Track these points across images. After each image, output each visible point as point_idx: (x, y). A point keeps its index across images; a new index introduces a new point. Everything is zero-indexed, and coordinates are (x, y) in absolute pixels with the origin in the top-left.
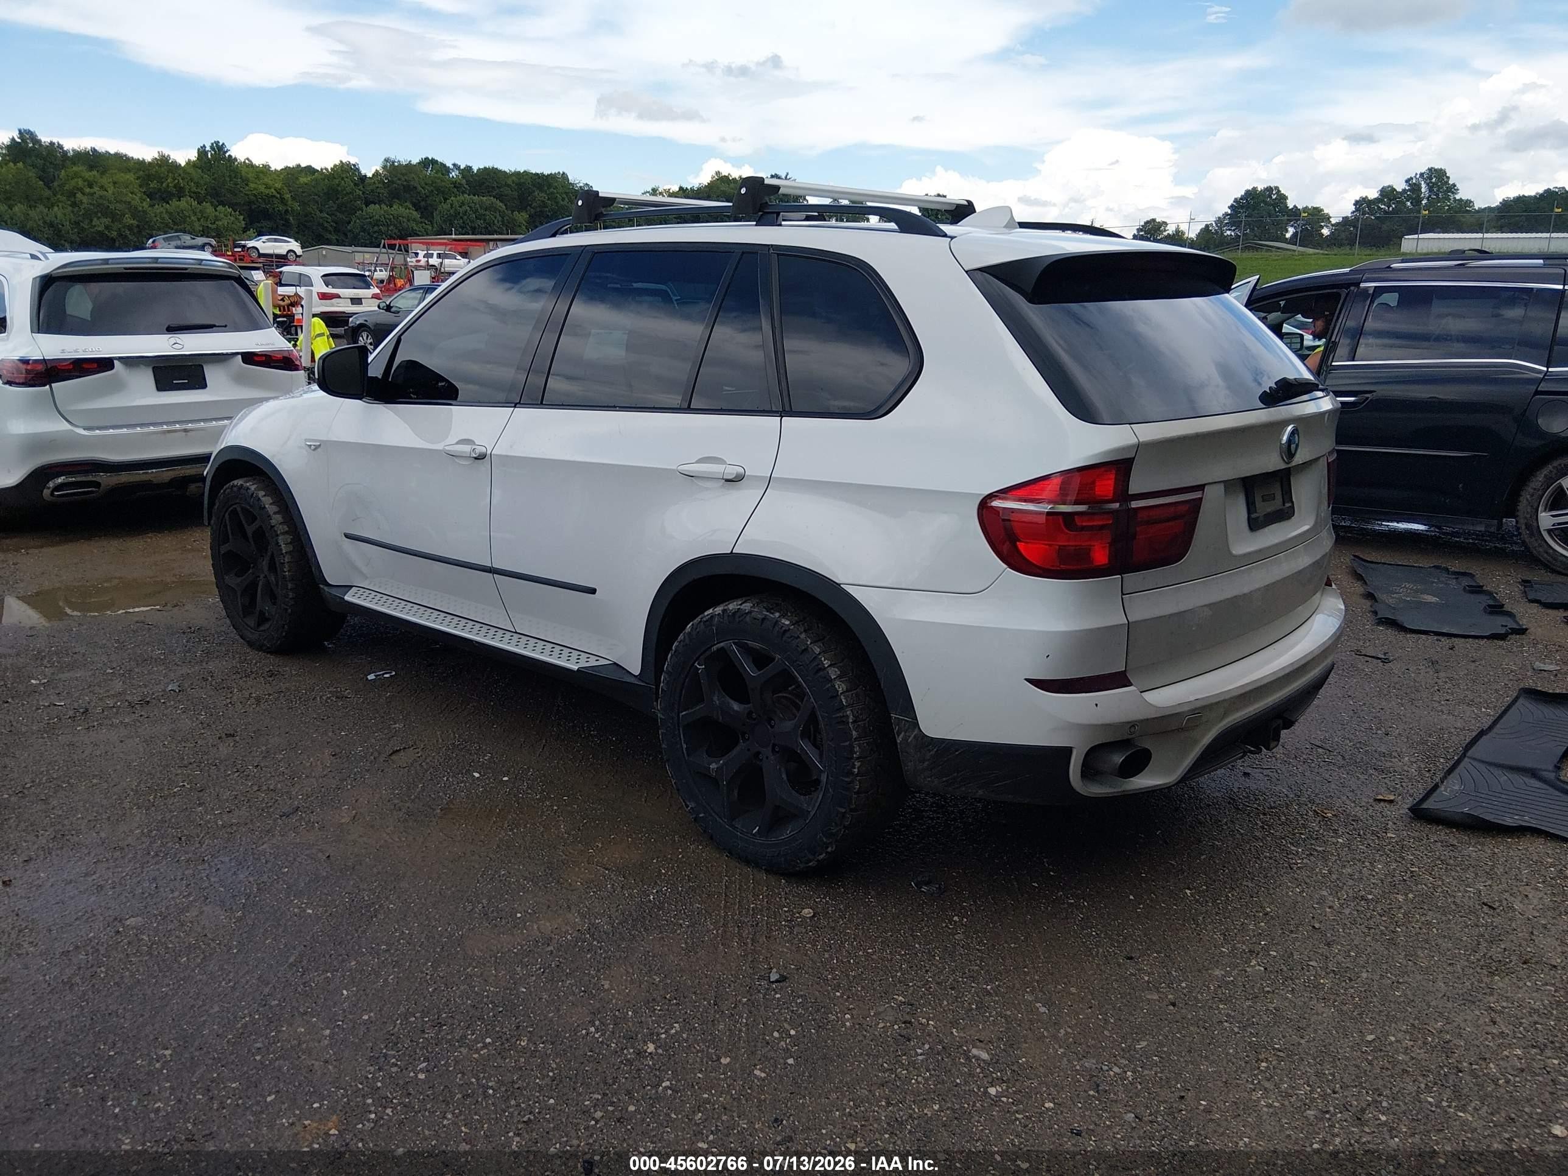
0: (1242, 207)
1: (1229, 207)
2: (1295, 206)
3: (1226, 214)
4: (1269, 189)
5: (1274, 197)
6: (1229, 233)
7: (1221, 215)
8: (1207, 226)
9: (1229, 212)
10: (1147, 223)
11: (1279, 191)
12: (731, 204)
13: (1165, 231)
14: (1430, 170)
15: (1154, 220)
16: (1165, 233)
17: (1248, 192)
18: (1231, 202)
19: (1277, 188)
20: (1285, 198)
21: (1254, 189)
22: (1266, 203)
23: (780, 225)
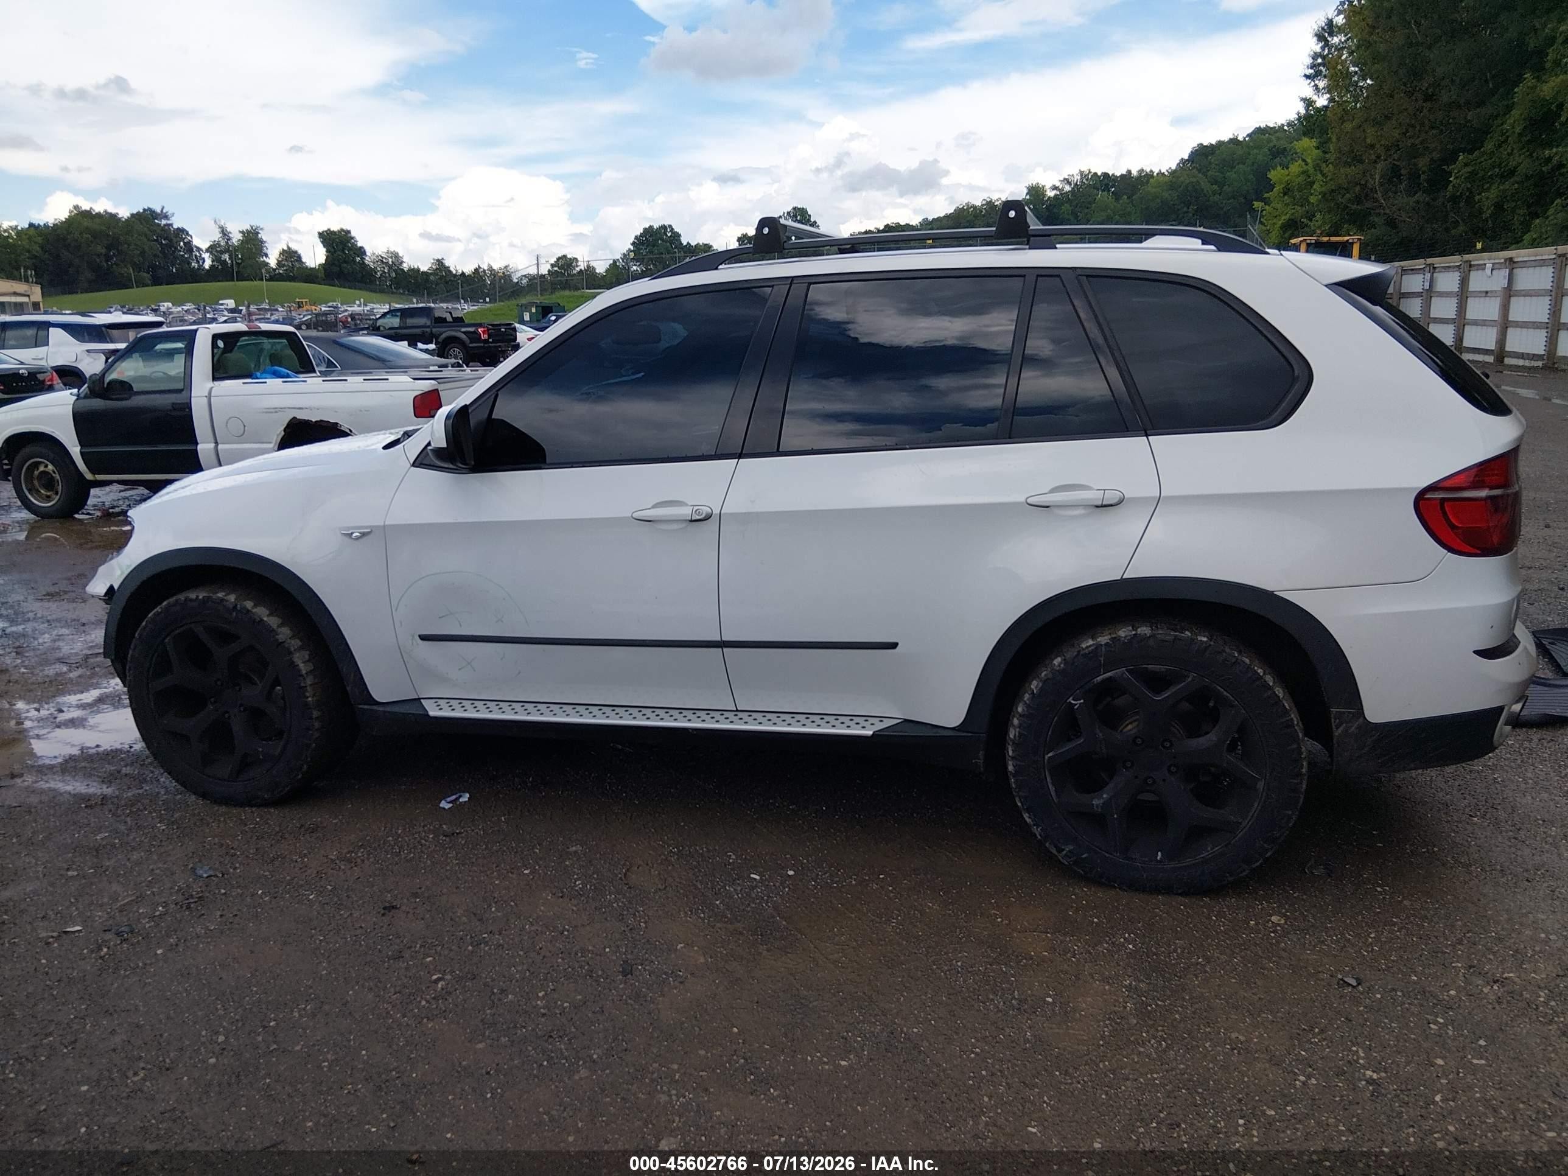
0: (643, 244)
1: (632, 244)
2: (688, 243)
3: (630, 251)
4: (664, 227)
5: (669, 235)
6: (635, 268)
7: (625, 251)
8: (615, 262)
9: (632, 248)
10: (559, 259)
11: (673, 229)
12: (994, 229)
13: (577, 266)
14: (795, 209)
15: (565, 256)
16: (578, 269)
17: (645, 230)
18: (632, 239)
19: (670, 226)
20: (679, 235)
21: (651, 227)
22: (662, 240)
23: (1056, 248)
